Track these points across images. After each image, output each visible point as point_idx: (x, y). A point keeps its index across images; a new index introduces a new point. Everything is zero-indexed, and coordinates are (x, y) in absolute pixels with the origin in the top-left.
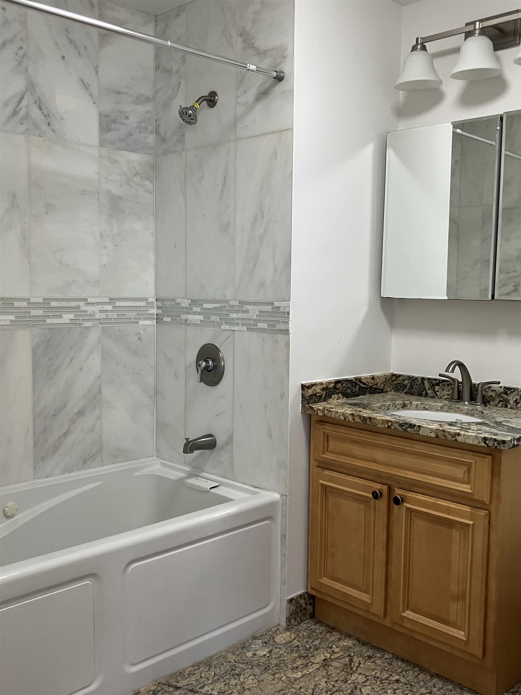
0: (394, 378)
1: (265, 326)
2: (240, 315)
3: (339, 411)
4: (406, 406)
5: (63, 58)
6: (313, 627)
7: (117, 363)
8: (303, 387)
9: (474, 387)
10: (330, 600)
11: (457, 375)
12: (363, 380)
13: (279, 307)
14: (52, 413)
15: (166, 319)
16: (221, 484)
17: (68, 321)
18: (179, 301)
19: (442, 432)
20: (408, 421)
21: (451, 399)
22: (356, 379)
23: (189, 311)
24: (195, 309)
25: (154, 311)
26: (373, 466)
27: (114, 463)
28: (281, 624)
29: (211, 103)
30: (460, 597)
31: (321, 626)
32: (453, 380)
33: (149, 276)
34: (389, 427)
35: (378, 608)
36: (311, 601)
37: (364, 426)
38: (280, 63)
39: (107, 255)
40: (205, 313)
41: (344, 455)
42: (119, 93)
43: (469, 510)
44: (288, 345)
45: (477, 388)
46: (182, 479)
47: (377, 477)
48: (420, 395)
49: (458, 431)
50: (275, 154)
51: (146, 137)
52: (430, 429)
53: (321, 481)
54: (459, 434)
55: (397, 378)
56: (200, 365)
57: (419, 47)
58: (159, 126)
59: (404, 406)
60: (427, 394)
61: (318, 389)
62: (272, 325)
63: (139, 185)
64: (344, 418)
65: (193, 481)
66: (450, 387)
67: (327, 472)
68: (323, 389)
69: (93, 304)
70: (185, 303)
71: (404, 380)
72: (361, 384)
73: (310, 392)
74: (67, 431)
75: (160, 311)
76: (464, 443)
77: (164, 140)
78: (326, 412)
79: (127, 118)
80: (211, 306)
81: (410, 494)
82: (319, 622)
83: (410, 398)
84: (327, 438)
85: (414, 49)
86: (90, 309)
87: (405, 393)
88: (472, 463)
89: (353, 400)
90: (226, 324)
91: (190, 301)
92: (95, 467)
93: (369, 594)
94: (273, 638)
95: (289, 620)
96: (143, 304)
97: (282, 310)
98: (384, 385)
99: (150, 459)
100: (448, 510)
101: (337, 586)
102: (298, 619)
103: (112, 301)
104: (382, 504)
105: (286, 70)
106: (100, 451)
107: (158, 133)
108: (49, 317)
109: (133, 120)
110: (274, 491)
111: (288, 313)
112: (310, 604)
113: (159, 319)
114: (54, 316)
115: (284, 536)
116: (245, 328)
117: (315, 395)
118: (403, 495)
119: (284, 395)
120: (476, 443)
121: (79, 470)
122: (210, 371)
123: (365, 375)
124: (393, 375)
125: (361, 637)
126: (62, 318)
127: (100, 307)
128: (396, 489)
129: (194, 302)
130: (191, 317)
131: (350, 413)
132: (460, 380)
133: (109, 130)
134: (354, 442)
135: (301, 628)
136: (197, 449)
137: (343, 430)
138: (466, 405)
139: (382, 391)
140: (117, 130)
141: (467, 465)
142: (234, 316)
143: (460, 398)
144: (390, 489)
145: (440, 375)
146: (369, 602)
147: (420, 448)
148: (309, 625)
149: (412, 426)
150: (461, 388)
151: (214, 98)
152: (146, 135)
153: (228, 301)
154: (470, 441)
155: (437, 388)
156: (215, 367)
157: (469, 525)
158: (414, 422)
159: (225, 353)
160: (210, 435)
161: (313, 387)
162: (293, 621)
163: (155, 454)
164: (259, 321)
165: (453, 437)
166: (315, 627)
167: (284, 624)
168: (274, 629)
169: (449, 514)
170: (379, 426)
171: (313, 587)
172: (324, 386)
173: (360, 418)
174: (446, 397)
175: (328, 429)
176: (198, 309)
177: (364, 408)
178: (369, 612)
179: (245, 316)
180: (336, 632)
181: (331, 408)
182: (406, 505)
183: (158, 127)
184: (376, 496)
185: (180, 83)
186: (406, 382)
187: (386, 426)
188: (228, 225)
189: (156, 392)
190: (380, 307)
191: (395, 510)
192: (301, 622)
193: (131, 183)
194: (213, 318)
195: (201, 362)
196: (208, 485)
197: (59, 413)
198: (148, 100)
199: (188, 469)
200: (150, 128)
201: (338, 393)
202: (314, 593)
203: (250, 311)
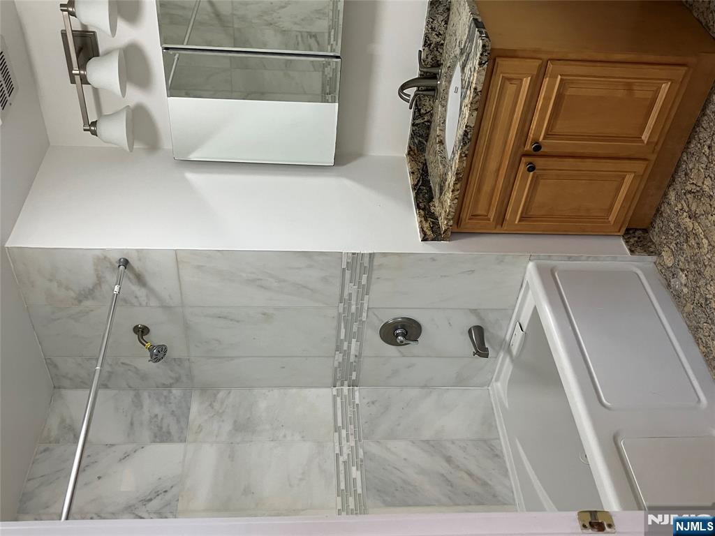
0: (412, 153)
1: (365, 276)
2: (353, 302)
3: (449, 204)
4: (441, 141)
5: (99, 478)
6: (656, 230)
7: (399, 425)
8: (424, 240)
9: (423, 75)
10: (631, 213)
11: (411, 91)
12: (416, 183)
13: (348, 263)
14: (450, 488)
15: (354, 377)
16: (518, 320)
17: (359, 473)
18: (336, 364)
19: (473, 105)
20: (460, 138)
21: (434, 98)
22: (414, 189)
23: (347, 354)
24: (345, 347)
25: (346, 389)
26: (503, 172)
27: (497, 428)
28: (654, 261)
29: (144, 331)
30: (629, 88)
31: (655, 222)
32: (415, 95)
33: (311, 393)
34: (466, 156)
35: (639, 167)
36: (631, 232)
37: (464, 180)
38: (111, 263)
39: (293, 435)
40: (349, 337)
41: (491, 199)
42: (132, 424)
43: (547, 79)
44: (384, 254)
45: (424, 72)
46: (512, 360)
47: (514, 167)
48: (429, 128)
49: (472, 90)
50: (199, 267)
51: (175, 398)
52: (469, 117)
53: (516, 223)
54: (475, 89)
55: (411, 150)
56: (402, 342)
57: (93, 128)
58: (164, 384)
59: (442, 142)
60: (428, 121)
61: (426, 225)
62: (364, 270)
63: (222, 403)
64: (456, 200)
65: (515, 350)
66: (422, 99)
67: (508, 216)
68: (426, 220)
69: (341, 449)
70: (339, 357)
71: (414, 143)
72: (419, 184)
73: (429, 233)
74: (466, 472)
75: (346, 383)
76: (484, 83)
77: (178, 380)
78: (450, 217)
79: (156, 416)
80: (343, 331)
81: (531, 136)
82: (652, 224)
83: (433, 137)
84: (474, 216)
85: (94, 133)
86: (346, 451)
87: (426, 141)
88: (503, 77)
89: (435, 192)
90: (361, 315)
91: (337, 353)
92: (501, 446)
93: (625, 176)
94: (668, 268)
95: (651, 253)
96: (339, 400)
97: (350, 261)
98: (419, 162)
99: (491, 393)
100: (547, 99)
101: (617, 206)
102: (649, 244)
103: (337, 429)
104: (539, 162)
105: (118, 256)
106: (485, 441)
107: (171, 386)
108: (355, 491)
109: (158, 410)
110: (525, 268)
111: (353, 254)
112: (634, 233)
113: (353, 384)
114: (355, 485)
115: (570, 258)
116: (366, 297)
117: (432, 228)
118: (532, 142)
119: (433, 258)
120: (484, 73)
121: (504, 462)
122: (407, 333)
123: (409, 181)
124: (409, 154)
125: (666, 183)
126: (356, 479)
127: (344, 442)
128: (525, 149)
129: (338, 349)
130: (353, 352)
131: (451, 193)
132: (415, 89)
133: (169, 433)
134: (479, 190)
135: (658, 242)
136: (484, 344)
137: (467, 201)
138: (441, 83)
139: (425, 164)
140: (168, 426)
141: (504, 82)
142: (353, 308)
143: (434, 89)
144: (526, 155)
145: (411, 108)
146: (633, 175)
147: (487, 125)
148: (655, 233)
149: (466, 133)
150: (423, 88)
151: (140, 328)
152: (172, 397)
153: (339, 314)
154: (483, 78)
155: (422, 111)
156: (403, 327)
157: (561, 79)
158: (461, 132)
159: (389, 317)
160: (470, 331)
161: (425, 229)
162: (651, 250)
163: (486, 387)
164: (360, 282)
165: (478, 94)
166: (657, 227)
167: (654, 258)
168: (660, 268)
169: (550, 99)
170: (464, 165)
171: (617, 230)
172: (423, 219)
173: (457, 184)
174: (431, 102)
175: (465, 215)
176: (346, 344)
177: (446, 180)
178: (642, 176)
179: (354, 298)
180: (661, 207)
181: (446, 212)
182: (541, 140)
183: (164, 386)
184: (532, 169)
185: (123, 363)
186: (416, 141)
187: (465, 158)
188: (264, 314)
189: (425, 386)
190: (345, 167)
191: (546, 150)
192: (651, 241)
193: (221, 411)
194: (355, 329)
195: (399, 341)
196: (519, 334)
197: (449, 481)
198: (137, 396)
199: (502, 355)
200: (165, 393)
201: (429, 206)
202: (624, 229)
203: (350, 292)
